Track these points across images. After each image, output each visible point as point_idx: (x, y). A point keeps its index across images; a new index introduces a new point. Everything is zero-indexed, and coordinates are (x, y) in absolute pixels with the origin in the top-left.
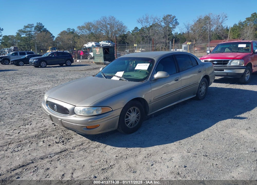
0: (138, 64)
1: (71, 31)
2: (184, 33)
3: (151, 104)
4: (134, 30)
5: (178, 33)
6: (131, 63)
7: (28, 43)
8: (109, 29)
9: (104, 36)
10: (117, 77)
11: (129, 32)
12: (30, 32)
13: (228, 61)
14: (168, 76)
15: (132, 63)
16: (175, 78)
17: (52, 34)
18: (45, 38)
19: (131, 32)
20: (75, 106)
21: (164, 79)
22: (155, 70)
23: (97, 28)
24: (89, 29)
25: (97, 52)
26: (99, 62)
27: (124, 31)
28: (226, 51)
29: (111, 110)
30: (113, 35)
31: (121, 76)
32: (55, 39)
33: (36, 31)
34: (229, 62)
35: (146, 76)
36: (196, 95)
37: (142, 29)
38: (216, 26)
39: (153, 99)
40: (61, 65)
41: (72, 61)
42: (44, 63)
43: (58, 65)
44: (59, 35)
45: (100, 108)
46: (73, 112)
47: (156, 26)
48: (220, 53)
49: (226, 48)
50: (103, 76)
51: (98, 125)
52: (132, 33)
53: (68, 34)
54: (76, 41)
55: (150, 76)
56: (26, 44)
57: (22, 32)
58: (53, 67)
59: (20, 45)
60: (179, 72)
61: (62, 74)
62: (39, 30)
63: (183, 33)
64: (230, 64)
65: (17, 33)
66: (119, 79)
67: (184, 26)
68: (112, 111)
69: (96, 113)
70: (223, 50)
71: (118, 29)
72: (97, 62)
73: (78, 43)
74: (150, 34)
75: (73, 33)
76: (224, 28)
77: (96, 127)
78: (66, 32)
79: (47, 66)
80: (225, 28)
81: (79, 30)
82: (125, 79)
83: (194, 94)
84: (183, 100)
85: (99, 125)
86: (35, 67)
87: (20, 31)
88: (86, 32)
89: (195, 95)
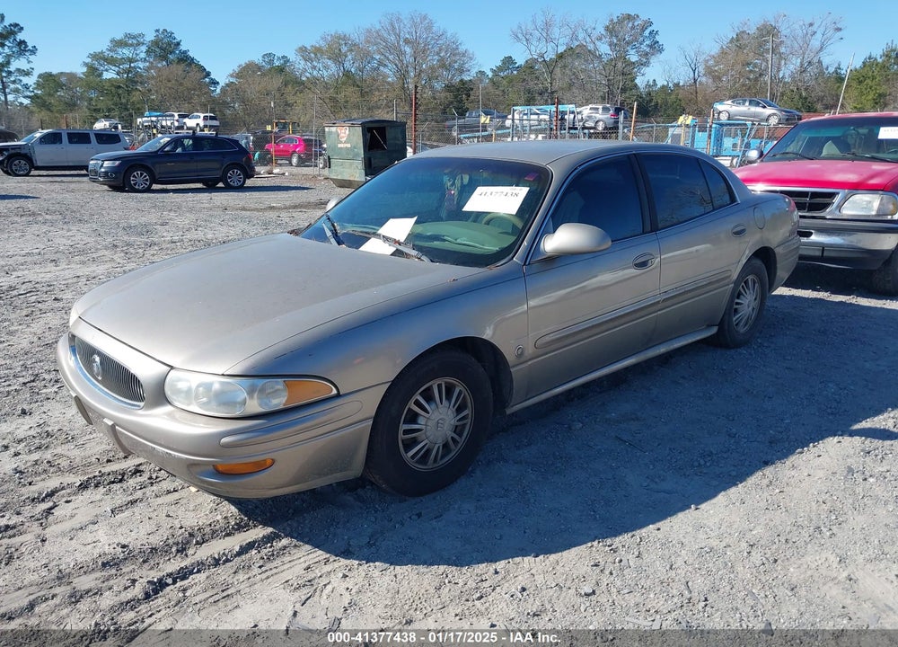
0: (480, 190)
1: (277, 63)
2: (681, 84)
3: (523, 366)
4: (500, 69)
5: (659, 84)
6: (453, 184)
7: (124, 101)
8: (409, 59)
9: (388, 83)
10: (386, 239)
11: (482, 73)
12: (131, 62)
13: (832, 195)
14: (602, 248)
15: (458, 182)
16: (634, 253)
17: (208, 74)
18: (181, 84)
19: (490, 76)
20: (172, 368)
21: (586, 256)
22: (552, 216)
23: (367, 56)
24: (338, 57)
25: (341, 142)
26: (347, 177)
27: (461, 71)
28: (825, 152)
29: (335, 392)
30: (423, 82)
31: (402, 240)
32: (218, 91)
33: (151, 60)
34: (837, 200)
35: (508, 241)
36: (718, 330)
37: (530, 66)
38: (798, 64)
39: (531, 345)
40: (211, 187)
41: (249, 173)
42: (142, 174)
43: (199, 185)
44: (231, 76)
45: (279, 384)
46: (159, 395)
47: (578, 56)
48: (798, 159)
49: (828, 139)
50: (329, 234)
51: (269, 462)
52: (491, 80)
53: (263, 75)
54: (290, 99)
55: (525, 243)
56: (116, 104)
57: (102, 62)
58: (175, 191)
59: (95, 110)
60: (655, 229)
61: (185, 220)
62: (164, 58)
63: (677, 85)
64: (839, 207)
65: (86, 64)
66: (395, 249)
67: (682, 60)
68: (338, 396)
69: (260, 405)
70: (812, 151)
71: (442, 60)
72: (339, 177)
73: (298, 109)
74: (557, 85)
75: (281, 70)
76: (827, 69)
77: (261, 467)
78: (260, 68)
79: (155, 187)
80: (831, 70)
81: (303, 62)
82: (414, 253)
83: (710, 326)
84: (662, 349)
85: (273, 461)
86: (110, 187)
87: (95, 56)
88: (326, 68)
89: (714, 330)
